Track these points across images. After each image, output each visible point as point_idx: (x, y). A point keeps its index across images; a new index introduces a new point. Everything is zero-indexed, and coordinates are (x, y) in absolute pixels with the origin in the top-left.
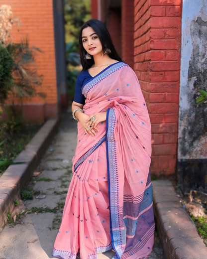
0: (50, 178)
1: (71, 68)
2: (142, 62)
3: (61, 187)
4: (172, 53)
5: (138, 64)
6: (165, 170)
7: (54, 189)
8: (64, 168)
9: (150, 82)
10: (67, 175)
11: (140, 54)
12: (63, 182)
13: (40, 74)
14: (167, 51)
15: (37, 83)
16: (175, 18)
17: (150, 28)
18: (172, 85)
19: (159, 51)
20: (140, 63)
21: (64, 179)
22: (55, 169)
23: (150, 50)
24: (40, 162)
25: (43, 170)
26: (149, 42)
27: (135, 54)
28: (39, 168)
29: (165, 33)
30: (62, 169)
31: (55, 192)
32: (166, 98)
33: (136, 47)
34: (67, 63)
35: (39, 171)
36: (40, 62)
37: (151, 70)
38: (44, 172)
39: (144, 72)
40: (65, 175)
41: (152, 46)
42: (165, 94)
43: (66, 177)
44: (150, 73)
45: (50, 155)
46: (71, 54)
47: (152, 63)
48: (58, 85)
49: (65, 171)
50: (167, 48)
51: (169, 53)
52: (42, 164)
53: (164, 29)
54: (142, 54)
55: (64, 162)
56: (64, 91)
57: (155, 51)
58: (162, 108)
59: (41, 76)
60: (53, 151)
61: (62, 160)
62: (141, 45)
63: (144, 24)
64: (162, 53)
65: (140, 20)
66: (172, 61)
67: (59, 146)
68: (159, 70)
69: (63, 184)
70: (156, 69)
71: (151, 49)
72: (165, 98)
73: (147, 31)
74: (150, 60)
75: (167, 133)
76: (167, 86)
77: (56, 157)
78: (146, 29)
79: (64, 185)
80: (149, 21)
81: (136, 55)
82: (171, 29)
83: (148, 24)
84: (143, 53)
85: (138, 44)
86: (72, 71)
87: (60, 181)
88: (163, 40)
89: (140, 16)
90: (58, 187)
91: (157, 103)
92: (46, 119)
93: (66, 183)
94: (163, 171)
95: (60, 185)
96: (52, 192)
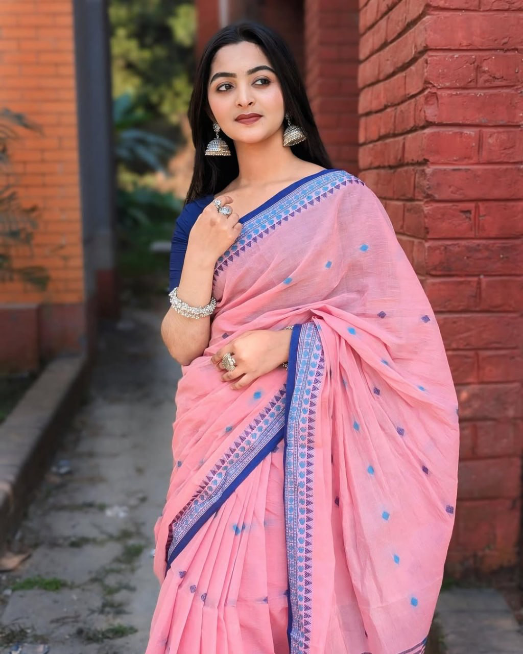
0: (61, 577)
1: (126, 178)
2: (391, 167)
3: (102, 612)
4: (504, 137)
5: (375, 171)
6: (480, 554)
7: (76, 618)
8: (111, 537)
9: (427, 240)
10: (123, 566)
11: (381, 138)
12: (111, 591)
13: (27, 205)
14: (485, 130)
15: (14, 234)
16: (513, 15)
17: (426, 49)
18: (504, 249)
19: (456, 130)
20: (382, 171)
21: (111, 581)
22: (78, 543)
23: (423, 128)
24: (25, 516)
25: (36, 546)
26: (421, 98)
27: (362, 139)
28: (22, 540)
29: (478, 68)
30: (101, 543)
31: (80, 632)
32: (484, 295)
33: (368, 114)
34: (115, 163)
35: (20, 552)
36: (25, 163)
37: (428, 196)
38: (38, 555)
39: (400, 203)
40: (115, 566)
41: (431, 112)
42: (479, 283)
43: (118, 571)
44: (427, 209)
45: (60, 487)
46: (129, 135)
47: (435, 173)
48: (88, 241)
49: (114, 549)
50: (484, 121)
51: (493, 138)
52: (33, 523)
53: (473, 55)
54: (388, 141)
55: (109, 513)
56: (106, 257)
57: (441, 130)
58: (469, 330)
59: (34, 209)
60: (69, 473)
61: (102, 508)
62: (386, 107)
63: (400, 35)
64: (470, 136)
65: (383, 22)
66: (504, 167)
67: (91, 455)
68: (457, 196)
69: (109, 598)
70: (446, 193)
71: (429, 124)
72: (478, 295)
73: (414, 60)
74: (425, 162)
75: (485, 419)
76: (486, 254)
77: (80, 498)
78: (408, 52)
79: (112, 605)
80: (419, 26)
81: (364, 144)
82: (501, 53)
83: (418, 37)
84: (395, 135)
85: (375, 106)
86: (130, 188)
87: (96, 587)
88: (472, 92)
89: (383, 8)
90: (93, 612)
91: (450, 312)
92: (44, 359)
93: (118, 597)
94: (475, 556)
95: (97, 603)
96: (68, 630)
